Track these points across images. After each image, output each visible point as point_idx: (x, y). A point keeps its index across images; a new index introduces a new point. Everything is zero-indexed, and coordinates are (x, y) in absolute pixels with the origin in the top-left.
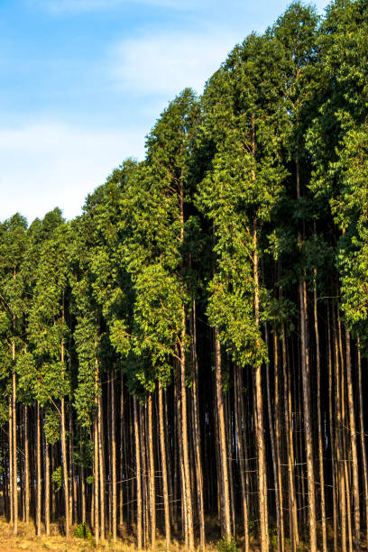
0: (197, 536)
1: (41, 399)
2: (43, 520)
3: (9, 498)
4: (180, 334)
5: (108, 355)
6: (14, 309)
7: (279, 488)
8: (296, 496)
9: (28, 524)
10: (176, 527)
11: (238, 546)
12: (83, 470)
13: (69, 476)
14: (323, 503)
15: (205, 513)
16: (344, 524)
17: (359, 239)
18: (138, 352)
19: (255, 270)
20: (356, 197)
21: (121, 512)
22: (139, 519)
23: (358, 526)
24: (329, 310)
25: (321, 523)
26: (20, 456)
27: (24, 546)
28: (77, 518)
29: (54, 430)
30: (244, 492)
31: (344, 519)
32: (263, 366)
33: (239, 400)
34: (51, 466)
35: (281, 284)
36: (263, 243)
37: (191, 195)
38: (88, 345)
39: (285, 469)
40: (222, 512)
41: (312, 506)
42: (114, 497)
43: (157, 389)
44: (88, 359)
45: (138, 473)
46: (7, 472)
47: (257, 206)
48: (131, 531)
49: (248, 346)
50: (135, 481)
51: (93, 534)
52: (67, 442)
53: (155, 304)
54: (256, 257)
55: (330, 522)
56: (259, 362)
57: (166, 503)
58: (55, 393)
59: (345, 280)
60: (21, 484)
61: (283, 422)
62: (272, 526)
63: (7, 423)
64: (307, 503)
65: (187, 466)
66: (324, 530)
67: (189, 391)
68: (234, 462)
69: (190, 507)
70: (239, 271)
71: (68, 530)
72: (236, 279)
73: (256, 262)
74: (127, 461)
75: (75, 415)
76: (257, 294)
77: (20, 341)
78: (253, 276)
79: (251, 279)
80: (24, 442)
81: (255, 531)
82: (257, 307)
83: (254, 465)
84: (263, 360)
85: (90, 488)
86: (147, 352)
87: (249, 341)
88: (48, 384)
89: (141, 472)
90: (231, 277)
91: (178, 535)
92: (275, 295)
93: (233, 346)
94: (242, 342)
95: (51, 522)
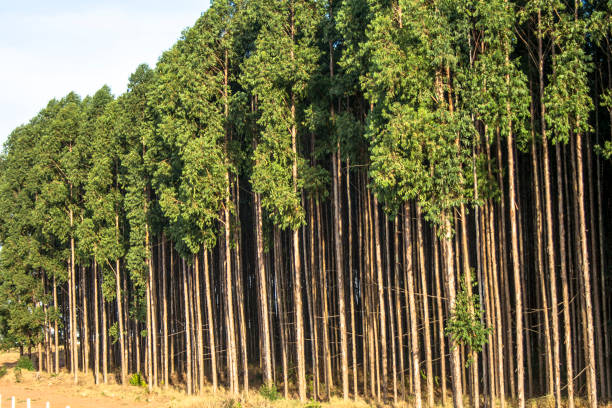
0: (241, 382)
1: (99, 259)
2: (101, 371)
3: (70, 352)
4: (224, 200)
5: (158, 220)
6: (71, 179)
7: (314, 338)
8: (330, 345)
9: (87, 374)
10: (222, 375)
11: (278, 391)
12: (137, 326)
13: (124, 330)
14: (354, 352)
15: (248, 362)
16: (372, 370)
17: (389, 112)
18: (186, 216)
19: (294, 141)
20: (384, 75)
21: (172, 362)
22: (189, 368)
23: (385, 372)
24: (359, 178)
25: (352, 368)
26: (79, 313)
27: (84, 394)
28: (132, 368)
29: (111, 288)
30: (283, 342)
31: (372, 365)
32: (301, 229)
33: (278, 261)
34: (107, 322)
35: (315, 155)
36: (300, 117)
37: (235, 74)
38: (138, 212)
39: (320, 321)
40: (264, 360)
41: (344, 354)
42: (166, 349)
43: (202, 251)
44: (138, 225)
45: (188, 326)
46: (68, 328)
47: (293, 83)
48: (181, 379)
49: (289, 211)
50: (185, 334)
51: (147, 383)
52: (122, 299)
53: (201, 173)
54: (294, 130)
55: (360, 367)
56: (298, 225)
57: (213, 353)
58: (111, 255)
59: (375, 150)
60: (81, 338)
61: (318, 279)
62: (308, 372)
63: (67, 283)
64: (340, 351)
65: (232, 320)
66: (355, 375)
67: (233, 252)
68: (274, 315)
69: (235, 357)
70: (279, 142)
71: (124, 379)
72: (276, 150)
73: (294, 134)
74: (177, 317)
75: (129, 276)
77: (77, 208)
78: (291, 146)
79: (290, 150)
80: (82, 299)
81: (294, 377)
82: (295, 173)
83: (292, 318)
84: (301, 224)
85: (143, 342)
86: (196, 216)
87: (289, 206)
88: (105, 246)
89: (190, 326)
90: (272, 148)
91: (224, 382)
93: (276, 209)
94: (284, 207)
95: (108, 372)
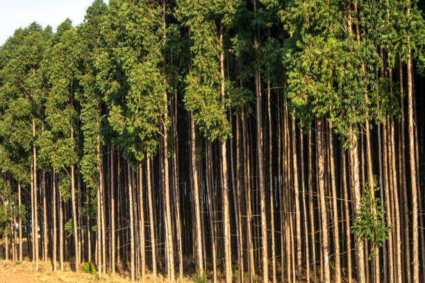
0: (177, 271)
1: (56, 166)
2: (58, 260)
3: (31, 243)
4: (163, 116)
5: (108, 133)
6: (35, 97)
7: (239, 234)
8: (253, 240)
9: (46, 262)
10: (161, 265)
11: (208, 278)
12: (88, 222)
13: (78, 226)
14: (273, 246)
15: (183, 254)
16: (289, 261)
17: (302, 42)
18: (131, 130)
19: (222, 65)
20: (300, 10)
21: (118, 253)
22: (133, 258)
23: (300, 262)
24: (278, 98)
25: (272, 260)
26: (40, 211)
27: (43, 280)
28: (84, 257)
29: (67, 190)
30: (213, 237)
31: (289, 257)
32: (228, 141)
33: (209, 167)
34: (64, 219)
35: (242, 77)
36: (228, 44)
37: (171, 8)
38: (92, 126)
39: (245, 220)
40: (196, 252)
41: (265, 247)
42: (113, 242)
43: (146, 159)
44: (91, 136)
45: (132, 223)
46: (30, 223)
47: (221, 16)
48: (126, 268)
49: (217, 125)
50: (129, 229)
51: (97, 270)
52: (76, 200)
53: (144, 93)
54: (222, 56)
55: (279, 259)
56: (225, 138)
57: (153, 246)
58: (67, 162)
59: (291, 74)
60: (41, 232)
61: (243, 183)
62: (234, 263)
63: (30, 185)
64: (261, 245)
65: (169, 218)
66: (274, 265)
67: (170, 160)
68: (205, 214)
69: (171, 249)
70: (209, 67)
71: (77, 267)
72: (207, 73)
73: (222, 58)
74: (123, 213)
75: (82, 180)
76: (223, 84)
77: (39, 121)
78: (220, 70)
79: (218, 73)
80: (42, 200)
81: (221, 267)
82: (223, 94)
83: (220, 216)
84: (228, 136)
85: (94, 235)
86: (139, 130)
87: (217, 122)
88: (60, 155)
89: (134, 222)
90: (203, 72)
91: (162, 270)
92: (237, 85)
93: (204, 125)
94: (212, 122)
95: (64, 261)
